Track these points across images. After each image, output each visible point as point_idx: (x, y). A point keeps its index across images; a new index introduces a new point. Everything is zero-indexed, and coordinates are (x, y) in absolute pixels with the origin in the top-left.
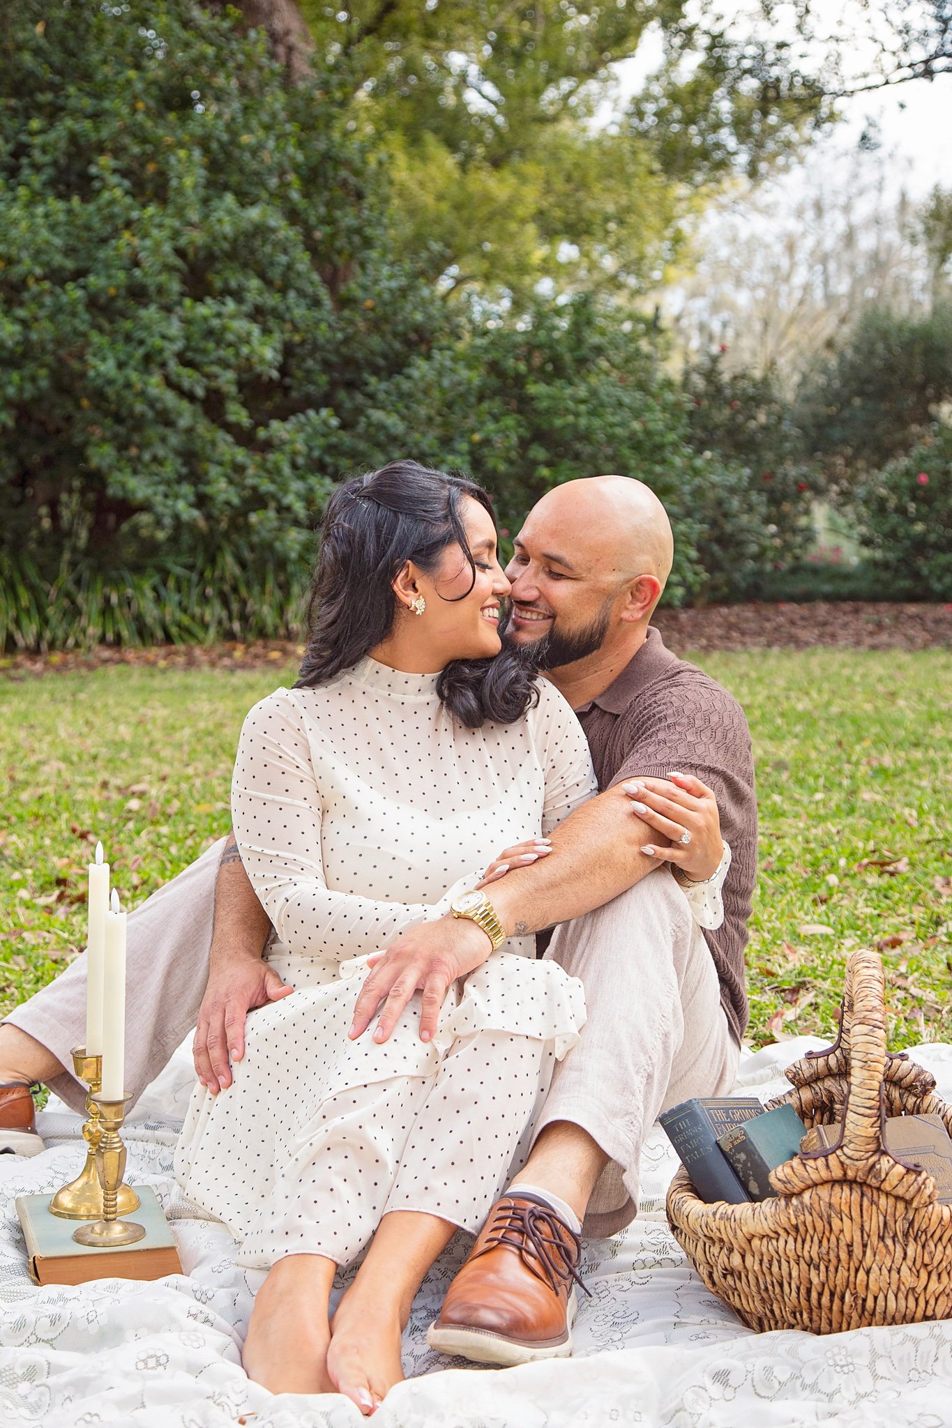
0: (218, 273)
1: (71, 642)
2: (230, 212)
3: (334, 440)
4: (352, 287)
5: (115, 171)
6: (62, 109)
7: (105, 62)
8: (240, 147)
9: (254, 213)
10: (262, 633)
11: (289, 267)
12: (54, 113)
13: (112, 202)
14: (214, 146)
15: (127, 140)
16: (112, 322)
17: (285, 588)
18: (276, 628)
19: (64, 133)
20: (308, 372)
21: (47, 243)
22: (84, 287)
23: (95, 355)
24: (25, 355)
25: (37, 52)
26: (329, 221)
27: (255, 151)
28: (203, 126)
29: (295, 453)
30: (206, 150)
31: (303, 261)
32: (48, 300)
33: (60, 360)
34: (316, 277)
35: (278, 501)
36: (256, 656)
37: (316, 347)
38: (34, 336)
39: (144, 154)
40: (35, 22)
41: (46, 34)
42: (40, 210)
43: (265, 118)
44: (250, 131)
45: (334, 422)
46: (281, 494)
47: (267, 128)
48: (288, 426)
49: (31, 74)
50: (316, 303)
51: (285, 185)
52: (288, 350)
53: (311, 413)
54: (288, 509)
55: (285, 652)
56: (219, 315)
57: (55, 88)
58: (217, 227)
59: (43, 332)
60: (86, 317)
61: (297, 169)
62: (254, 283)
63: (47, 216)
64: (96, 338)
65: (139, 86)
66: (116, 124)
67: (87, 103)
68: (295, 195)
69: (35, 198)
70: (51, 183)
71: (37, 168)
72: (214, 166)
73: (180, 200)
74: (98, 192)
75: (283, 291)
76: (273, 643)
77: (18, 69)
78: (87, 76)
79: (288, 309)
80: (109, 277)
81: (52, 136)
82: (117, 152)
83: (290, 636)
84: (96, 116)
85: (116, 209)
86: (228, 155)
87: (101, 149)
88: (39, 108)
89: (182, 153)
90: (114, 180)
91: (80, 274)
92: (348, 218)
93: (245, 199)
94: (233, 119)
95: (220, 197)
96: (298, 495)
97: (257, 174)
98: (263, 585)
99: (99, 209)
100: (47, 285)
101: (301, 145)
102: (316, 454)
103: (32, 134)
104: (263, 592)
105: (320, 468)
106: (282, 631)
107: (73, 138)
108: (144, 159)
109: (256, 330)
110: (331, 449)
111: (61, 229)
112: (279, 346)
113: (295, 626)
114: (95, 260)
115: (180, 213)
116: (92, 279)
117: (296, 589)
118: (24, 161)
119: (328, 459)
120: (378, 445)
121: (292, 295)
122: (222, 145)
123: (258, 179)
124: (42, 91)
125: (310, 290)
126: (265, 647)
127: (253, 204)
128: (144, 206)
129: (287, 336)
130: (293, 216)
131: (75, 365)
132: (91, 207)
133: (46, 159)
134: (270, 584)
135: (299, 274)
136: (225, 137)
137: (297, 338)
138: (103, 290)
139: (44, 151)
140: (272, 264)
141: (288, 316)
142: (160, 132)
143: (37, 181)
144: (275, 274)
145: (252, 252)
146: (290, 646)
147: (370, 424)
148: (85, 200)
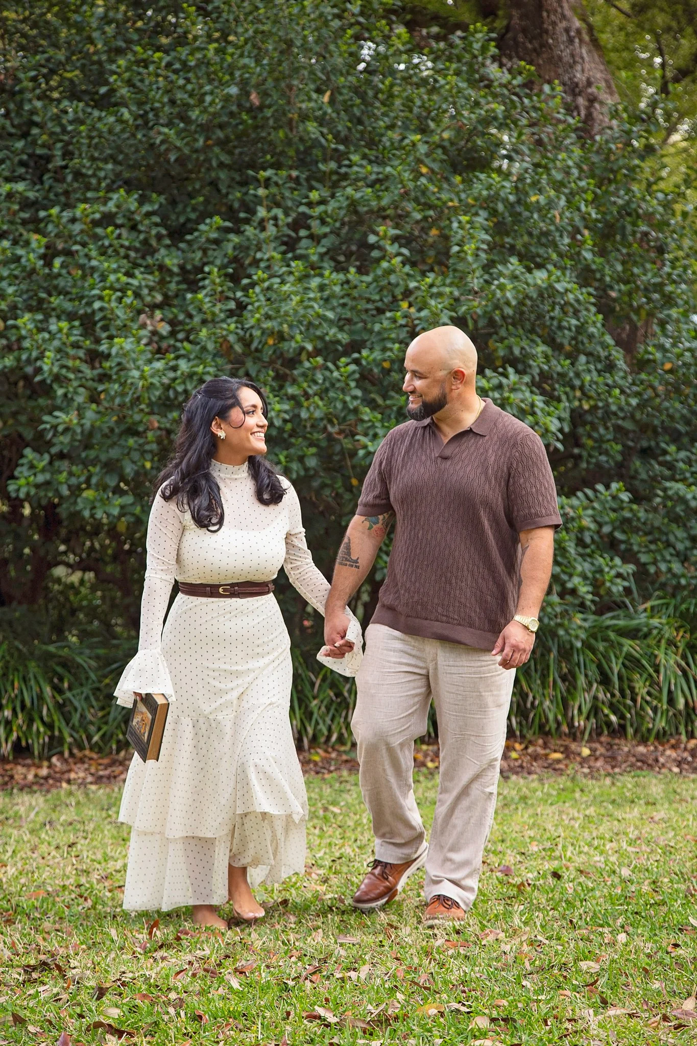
0: (502, 340)
1: (334, 737)
2: (514, 277)
3: (627, 514)
4: (650, 349)
5: (395, 239)
6: (345, 177)
7: (391, 127)
8: (528, 207)
9: (540, 276)
10: (543, 731)
11: (580, 329)
12: (336, 181)
13: (390, 272)
14: (500, 207)
15: (409, 206)
16: (385, 397)
17: (569, 679)
18: (559, 724)
19: (345, 204)
20: (600, 441)
21: (319, 316)
22: (357, 362)
23: (366, 435)
24: (293, 433)
25: (321, 121)
26: (626, 279)
27: (544, 210)
28: (489, 188)
29: (582, 530)
30: (494, 213)
31: (595, 322)
32: (319, 377)
33: (330, 438)
34: (609, 339)
35: (563, 584)
36: (535, 757)
37: (608, 414)
38: (304, 415)
39: (425, 218)
40: (319, 91)
41: (332, 102)
42: (315, 282)
43: (559, 176)
44: (541, 191)
45: (625, 496)
46: (565, 577)
47: (558, 186)
48: (574, 501)
49: (316, 143)
50: (610, 367)
51: (576, 244)
52: (577, 417)
53: (600, 487)
54: (574, 592)
55: (567, 751)
56: (500, 387)
57: (339, 157)
58: (499, 294)
59: (316, 409)
60: (359, 393)
61: (591, 226)
62: (541, 348)
63: (322, 288)
64: (367, 413)
65: (423, 149)
66: (398, 190)
67: (372, 171)
68: (588, 255)
69: (311, 271)
70: (331, 254)
71: (315, 240)
72: (499, 229)
73: (461, 266)
74: (378, 261)
75: (572, 357)
76: (554, 742)
77: (301, 139)
78: (372, 143)
79: (578, 375)
80: (384, 350)
81: (332, 205)
82: (399, 219)
83: (574, 734)
84: (378, 184)
85: (393, 279)
86: (516, 216)
87: (381, 214)
88: (322, 178)
89: (464, 219)
90: (392, 249)
91: (355, 346)
92: (646, 276)
93: (532, 262)
94: (521, 179)
95: (505, 262)
96: (584, 577)
97: (546, 234)
98: (544, 677)
99: (375, 280)
100: (319, 360)
101: (596, 201)
102: (606, 529)
103: (310, 205)
104: (544, 685)
105: (611, 545)
106: (565, 728)
107: (353, 205)
108: (425, 225)
109: (539, 400)
110: (625, 524)
111: (335, 302)
112: (566, 415)
113: (579, 722)
114: (371, 332)
115: (461, 280)
116: (365, 353)
117: (582, 680)
118: (303, 233)
119: (618, 535)
120: (676, 519)
121: (583, 359)
122: (510, 206)
123: (548, 240)
124: (325, 161)
125: (603, 354)
126: (545, 746)
127: (540, 266)
128: (424, 274)
129: (577, 403)
130: (586, 276)
131: (347, 443)
132: (368, 279)
133: (327, 230)
134: (553, 675)
135: (591, 337)
136: (512, 198)
137: (586, 407)
138: (378, 364)
139: (323, 222)
140: (560, 328)
141: (577, 383)
142: (444, 196)
143: (314, 254)
144: (565, 338)
145: (540, 316)
146: (573, 746)
147: (667, 497)
148: (361, 271)
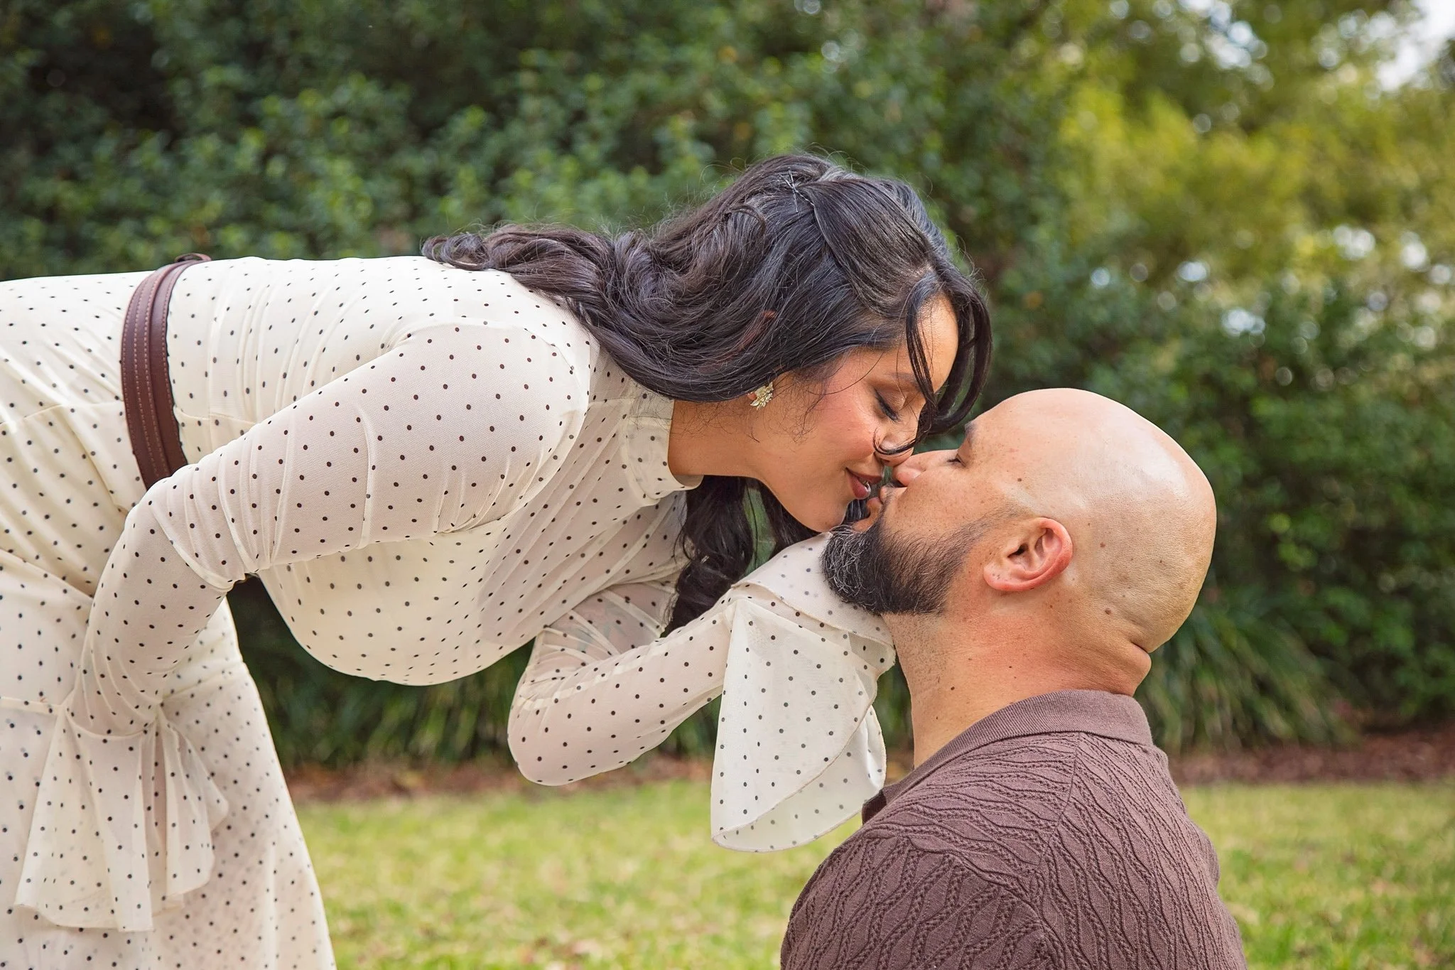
4: (1011, 279)
5: (693, 135)
6: (633, 62)
8: (857, 98)
12: (619, 69)
13: (685, 175)
14: (822, 98)
19: (632, 92)
26: (983, 193)
27: (877, 104)
30: (812, 105)
42: (592, 187)
43: (893, 63)
44: (871, 78)
47: (895, 76)
51: (918, 145)
57: (627, 40)
61: (935, 124)
63: (600, 194)
65: (727, 29)
66: (698, 78)
68: (934, 161)
69: (587, 174)
70: (612, 154)
71: (595, 137)
72: (821, 124)
81: (615, 97)
82: (696, 110)
84: (675, 70)
86: (841, 110)
87: (676, 109)
90: (691, 146)
92: (1008, 187)
97: (880, 132)
101: (944, 97)
103: (589, 95)
107: (642, 98)
108: (732, 122)
118: (581, 130)
122: (832, 97)
123: (881, 140)
132: (660, 182)
133: (607, 124)
139: (606, 115)
143: (593, 153)
148: (652, 174)
